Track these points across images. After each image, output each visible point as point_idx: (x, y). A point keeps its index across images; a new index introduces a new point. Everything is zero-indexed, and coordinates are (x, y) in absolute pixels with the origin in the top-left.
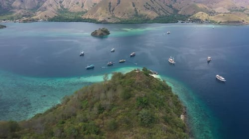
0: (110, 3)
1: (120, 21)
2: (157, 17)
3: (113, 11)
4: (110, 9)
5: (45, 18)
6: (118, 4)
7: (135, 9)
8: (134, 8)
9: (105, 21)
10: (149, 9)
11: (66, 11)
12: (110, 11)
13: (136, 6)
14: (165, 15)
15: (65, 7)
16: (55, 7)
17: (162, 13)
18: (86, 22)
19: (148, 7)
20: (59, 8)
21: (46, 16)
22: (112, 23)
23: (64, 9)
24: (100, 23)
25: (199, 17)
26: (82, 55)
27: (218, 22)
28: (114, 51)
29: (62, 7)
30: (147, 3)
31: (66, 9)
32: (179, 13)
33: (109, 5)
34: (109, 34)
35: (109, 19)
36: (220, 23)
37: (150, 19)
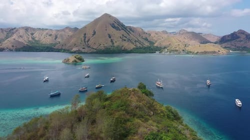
0: (85, 34)
1: (95, 51)
2: (134, 48)
3: (88, 41)
4: (85, 40)
5: (12, 48)
6: (93, 35)
7: (112, 40)
8: (110, 39)
9: (79, 50)
10: (125, 40)
11: (37, 42)
12: (85, 42)
13: (112, 38)
14: (141, 46)
15: (36, 39)
16: (26, 39)
17: (139, 45)
18: (59, 51)
19: (125, 38)
20: (30, 39)
21: (13, 46)
22: (87, 53)
23: (36, 41)
24: (75, 52)
25: (176, 48)
26: (47, 81)
27: (195, 52)
28: (88, 77)
29: (33, 39)
30: (123, 35)
31: (38, 41)
32: (155, 45)
33: (83, 36)
34: (84, 61)
35: (83, 48)
36: (198, 53)
37: (126, 50)
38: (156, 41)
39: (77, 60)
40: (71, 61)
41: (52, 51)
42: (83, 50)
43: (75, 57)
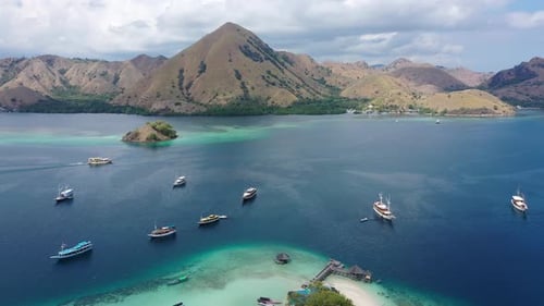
0: (182, 71)
1: (205, 110)
2: (295, 103)
3: (187, 88)
4: (180, 84)
5: (10, 104)
6: (201, 72)
7: (243, 83)
8: (238, 83)
9: (167, 109)
10: (274, 84)
11: (74, 89)
12: (181, 89)
13: (243, 79)
14: (312, 98)
15: (72, 83)
16: (47, 83)
17: (305, 94)
18: (120, 112)
19: (273, 80)
20: (58, 83)
21: (14, 100)
22: (185, 115)
23: (70, 87)
24: (156, 114)
25: (393, 101)
27: (439, 111)
28: (182, 185)
29: (64, 82)
30: (269, 72)
31: (75, 87)
32: (343, 94)
33: (178, 73)
34: (176, 137)
35: (177, 104)
36: (445, 112)
37: (278, 107)
38: (344, 85)
39: (159, 136)
40: (143, 138)
41: (103, 112)
42: (176, 109)
43: (154, 128)
